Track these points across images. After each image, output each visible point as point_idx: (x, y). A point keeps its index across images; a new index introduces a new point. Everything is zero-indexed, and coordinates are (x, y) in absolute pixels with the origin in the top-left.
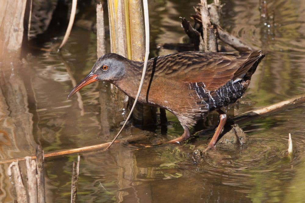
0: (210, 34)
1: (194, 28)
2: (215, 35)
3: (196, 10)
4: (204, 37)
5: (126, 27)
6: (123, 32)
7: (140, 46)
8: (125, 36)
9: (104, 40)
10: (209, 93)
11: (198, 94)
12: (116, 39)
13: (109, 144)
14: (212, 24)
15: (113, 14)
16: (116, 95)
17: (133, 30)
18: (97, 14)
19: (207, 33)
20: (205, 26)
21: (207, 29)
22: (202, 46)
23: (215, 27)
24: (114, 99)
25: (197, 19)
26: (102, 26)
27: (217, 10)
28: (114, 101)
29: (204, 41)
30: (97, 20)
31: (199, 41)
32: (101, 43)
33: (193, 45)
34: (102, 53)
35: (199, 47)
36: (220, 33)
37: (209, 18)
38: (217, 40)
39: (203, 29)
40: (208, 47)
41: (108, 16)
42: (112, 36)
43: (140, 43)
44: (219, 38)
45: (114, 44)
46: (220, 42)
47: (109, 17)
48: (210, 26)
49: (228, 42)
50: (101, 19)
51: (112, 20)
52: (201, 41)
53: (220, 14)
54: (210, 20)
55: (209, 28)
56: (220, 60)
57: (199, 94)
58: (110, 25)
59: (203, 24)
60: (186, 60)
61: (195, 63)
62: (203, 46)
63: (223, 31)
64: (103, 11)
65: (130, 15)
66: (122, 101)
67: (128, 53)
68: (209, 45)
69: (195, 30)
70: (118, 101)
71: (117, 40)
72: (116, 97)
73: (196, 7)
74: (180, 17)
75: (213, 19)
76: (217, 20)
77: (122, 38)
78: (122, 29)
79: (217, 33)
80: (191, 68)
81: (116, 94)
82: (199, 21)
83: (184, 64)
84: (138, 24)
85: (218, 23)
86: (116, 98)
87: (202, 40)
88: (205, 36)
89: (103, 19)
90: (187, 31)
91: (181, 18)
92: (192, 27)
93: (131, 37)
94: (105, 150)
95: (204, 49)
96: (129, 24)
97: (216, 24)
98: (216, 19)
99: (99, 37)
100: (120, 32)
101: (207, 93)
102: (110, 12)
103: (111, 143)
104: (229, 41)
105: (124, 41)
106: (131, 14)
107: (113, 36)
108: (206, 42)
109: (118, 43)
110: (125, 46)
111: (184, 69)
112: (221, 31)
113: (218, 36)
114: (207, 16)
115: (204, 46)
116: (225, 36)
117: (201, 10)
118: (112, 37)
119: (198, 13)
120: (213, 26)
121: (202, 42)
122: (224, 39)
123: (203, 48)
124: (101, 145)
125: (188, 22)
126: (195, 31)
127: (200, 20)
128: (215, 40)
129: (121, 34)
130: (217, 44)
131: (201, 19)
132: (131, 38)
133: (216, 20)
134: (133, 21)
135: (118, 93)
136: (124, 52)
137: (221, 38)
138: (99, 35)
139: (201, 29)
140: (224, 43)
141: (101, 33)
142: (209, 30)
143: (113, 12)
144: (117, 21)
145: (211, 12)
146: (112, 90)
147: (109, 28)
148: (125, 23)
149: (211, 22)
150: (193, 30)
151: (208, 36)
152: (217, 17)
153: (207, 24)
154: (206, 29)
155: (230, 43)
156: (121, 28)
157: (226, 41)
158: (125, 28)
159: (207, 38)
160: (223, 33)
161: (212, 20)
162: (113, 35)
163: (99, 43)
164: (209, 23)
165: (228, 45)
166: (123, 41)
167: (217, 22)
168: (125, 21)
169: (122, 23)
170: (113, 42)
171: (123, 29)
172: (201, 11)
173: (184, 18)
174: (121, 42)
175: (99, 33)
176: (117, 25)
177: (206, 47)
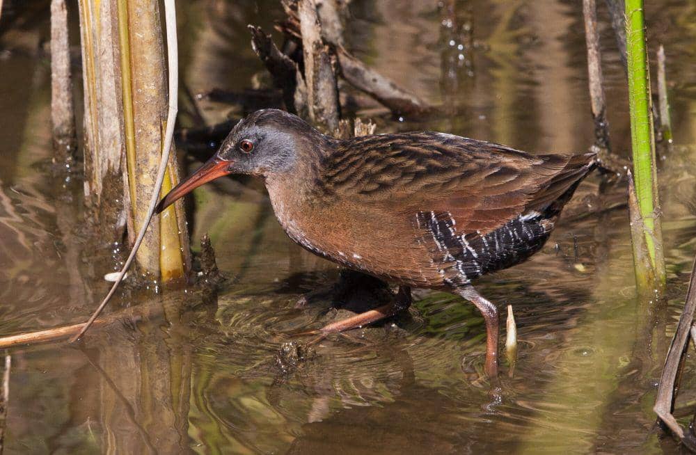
0: (320, 67)
1: (283, 52)
2: (333, 69)
3: (288, 10)
4: (306, 74)
5: (120, 50)
6: (114, 61)
7: (154, 94)
8: (118, 71)
9: (70, 80)
10: (463, 236)
11: (437, 239)
12: (96, 78)
13: (82, 327)
14: (325, 42)
15: (91, 19)
16: (95, 211)
17: (138, 56)
18: (53, 18)
19: (315, 64)
20: (309, 48)
21: (314, 55)
22: (301, 95)
23: (333, 49)
24: (91, 220)
25: (290, 30)
26: (64, 46)
27: (338, 10)
28: (91, 225)
29: (305, 83)
30: (52, 31)
31: (295, 83)
32: (62, 87)
33: (281, 91)
34: (62, 112)
35: (295, 96)
36: (345, 64)
37: (319, 29)
38: (336, 82)
39: (305, 55)
40: (316, 98)
41: (79, 24)
42: (87, 69)
43: (153, 87)
44: (343, 77)
45: (91, 90)
46: (343, 86)
47: (81, 25)
48: (322, 48)
49: (363, 86)
50: (63, 30)
51: (87, 33)
52: (299, 82)
53: (344, 20)
54: (321, 33)
55: (317, 53)
56: (493, 166)
57: (440, 240)
58: (83, 44)
59: (305, 43)
60: (412, 162)
61: (432, 171)
62: (305, 95)
63: (351, 59)
64: (65, 12)
65: (131, 20)
66: (110, 226)
67: (125, 110)
68: (319, 92)
69: (285, 57)
70: (100, 224)
71: (98, 81)
72: (96, 215)
73: (287, 4)
74: (249, 26)
75: (328, 30)
76: (337, 34)
77: (112, 76)
78: (111, 54)
79: (338, 65)
80: (423, 183)
81: (98, 208)
82: (294, 36)
83: (406, 173)
84: (150, 43)
85: (340, 41)
86: (97, 219)
87: (302, 81)
88: (309, 73)
89: (66, 29)
90: (267, 58)
91: (252, 27)
92: (277, 49)
93: (134, 73)
94: (72, 340)
95: (306, 102)
96: (129, 43)
97: (335, 42)
98: (335, 31)
99: (57, 73)
100: (106, 62)
101: (458, 237)
102: (83, 14)
103: (85, 325)
104: (365, 82)
105: (117, 83)
106: (133, 18)
107: (89, 71)
108: (310, 85)
109: (101, 87)
110: (117, 94)
111: (406, 185)
112: (347, 59)
113: (339, 72)
114: (313, 23)
115: (307, 94)
116: (355, 72)
117: (299, 8)
118: (87, 74)
119: (292, 17)
120: (327, 48)
121: (301, 86)
122: (353, 79)
123: (303, 100)
124: (63, 330)
125: (268, 36)
126: (286, 59)
127: (296, 34)
128: (333, 81)
129: (109, 65)
130: (337, 91)
131: (299, 32)
132: (134, 76)
133: (335, 33)
134: (139, 35)
135: (101, 207)
136: (116, 108)
137: (347, 75)
138: (56, 68)
139: (298, 55)
140: (353, 88)
141: (62, 64)
142: (320, 56)
143: (90, 13)
144: (100, 34)
145: (322, 16)
146: (86, 199)
147: (81, 50)
148: (119, 39)
149: (323, 38)
150: (280, 57)
151: (315, 71)
152: (337, 26)
153: (314, 43)
154: (310, 56)
155: (369, 89)
156: (109, 51)
157: (360, 84)
158: (118, 52)
159: (314, 77)
160: (352, 63)
161: (326, 34)
162: (89, 68)
163: (58, 88)
164: (318, 41)
165: (362, 93)
166: (114, 82)
167: (337, 39)
168: (119, 35)
169: (110, 40)
170: (91, 85)
171: (113, 53)
172: (299, 12)
173: (259, 27)
174: (110, 84)
175: (56, 64)
176: (100, 45)
177: (310, 98)
